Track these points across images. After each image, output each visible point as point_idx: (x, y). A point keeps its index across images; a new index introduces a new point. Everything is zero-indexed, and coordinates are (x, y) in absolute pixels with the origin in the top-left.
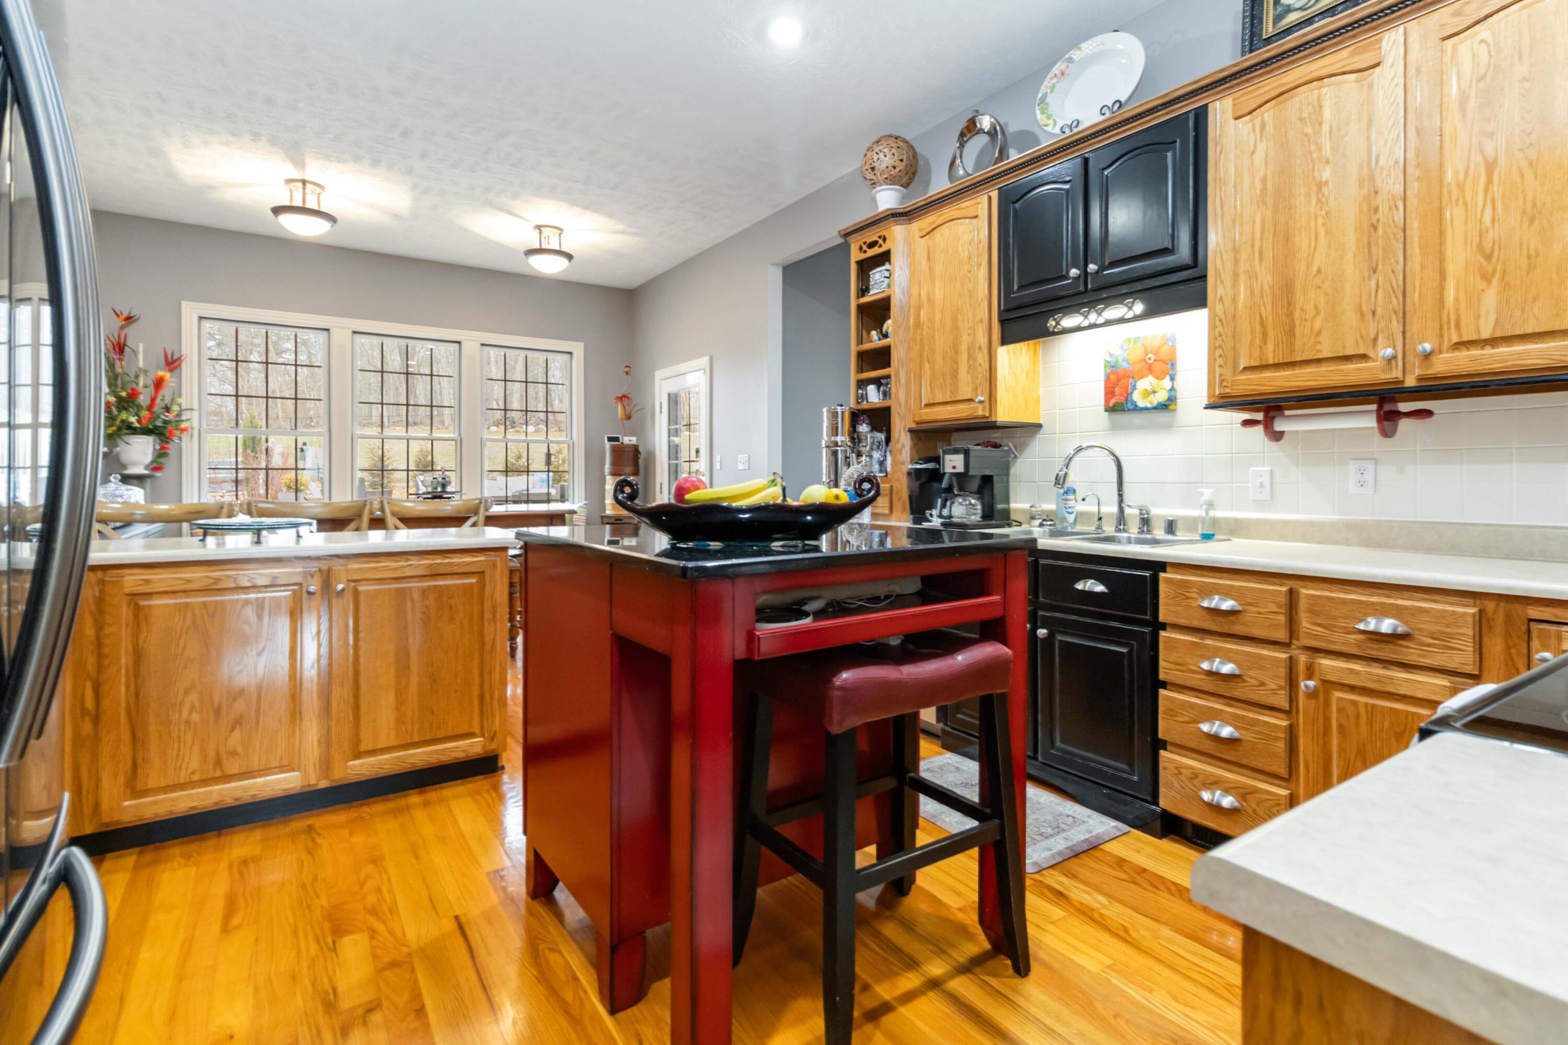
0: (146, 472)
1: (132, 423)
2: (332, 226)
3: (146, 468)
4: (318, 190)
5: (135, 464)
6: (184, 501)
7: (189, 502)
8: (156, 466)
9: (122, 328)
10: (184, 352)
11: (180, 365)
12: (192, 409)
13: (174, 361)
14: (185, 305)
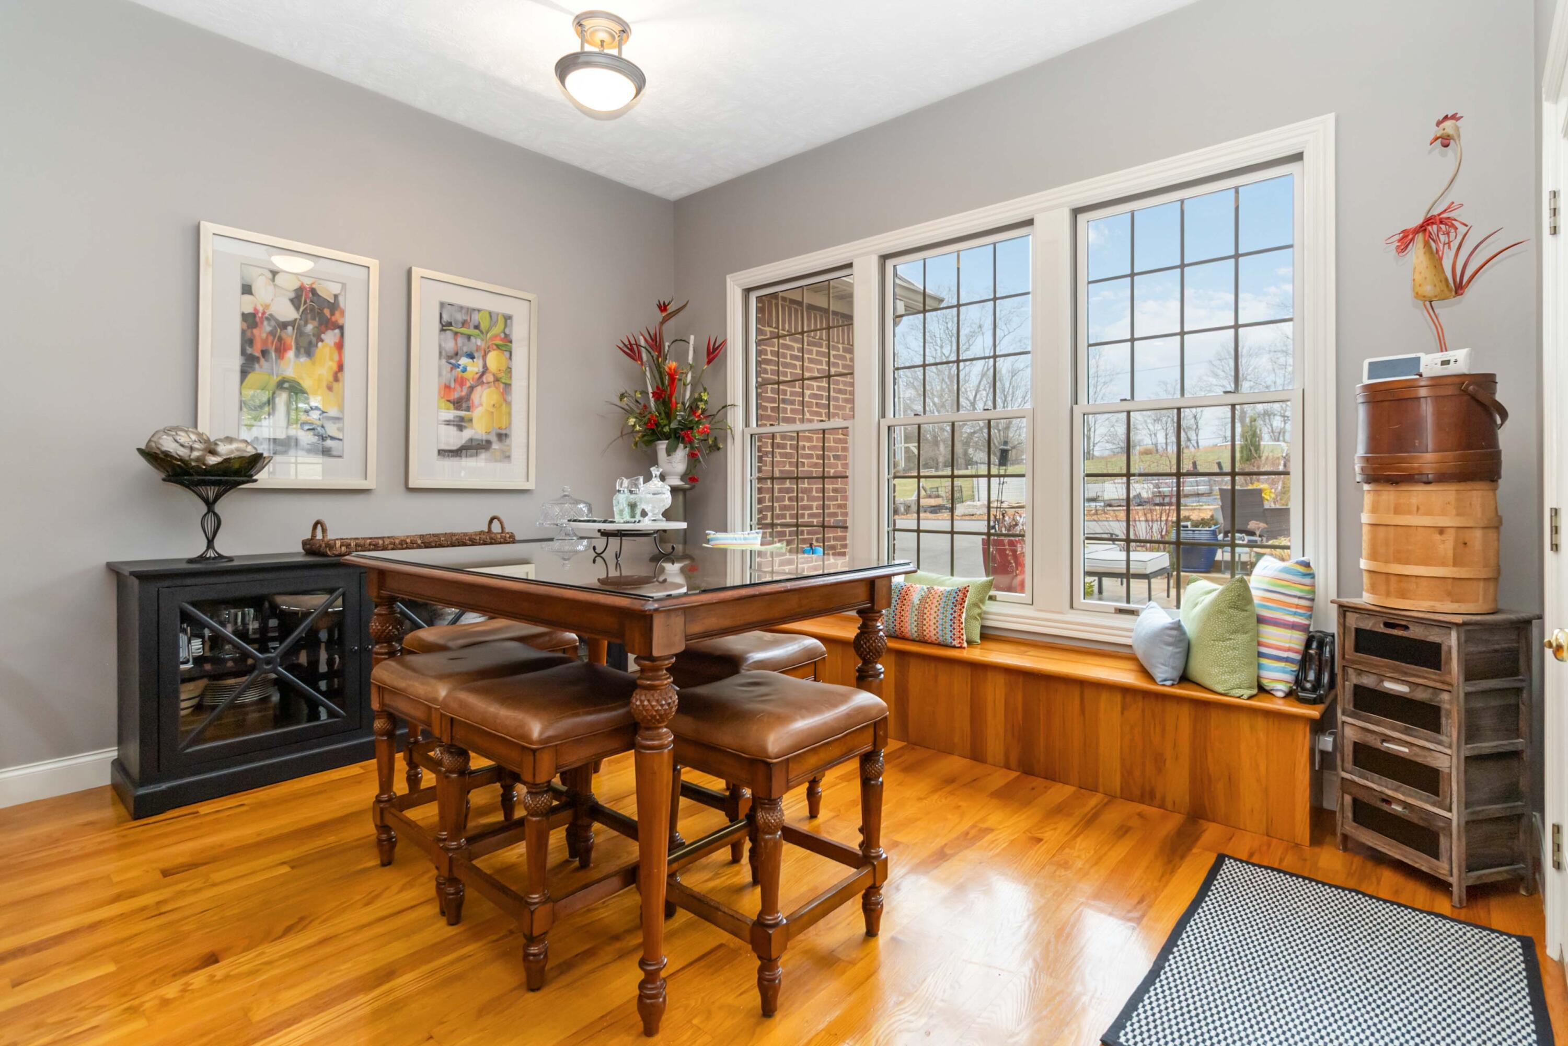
9: (665, 320)
10: (728, 337)
13: (715, 349)
14: (729, 279)
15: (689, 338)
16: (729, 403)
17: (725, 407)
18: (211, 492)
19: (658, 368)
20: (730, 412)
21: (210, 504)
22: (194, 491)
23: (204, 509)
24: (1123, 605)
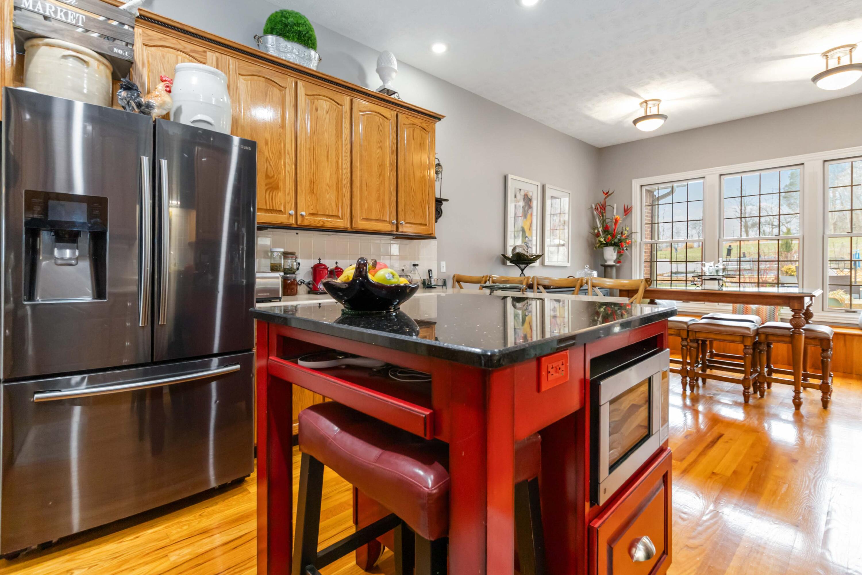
0: (614, 264)
1: (602, 241)
2: (665, 121)
3: (614, 262)
4: (657, 103)
5: (610, 260)
6: (633, 279)
7: (635, 279)
8: (618, 261)
9: (606, 198)
10: (633, 205)
11: (631, 210)
12: (636, 232)
13: (628, 210)
14: (633, 181)
15: (614, 205)
16: (633, 231)
17: (632, 233)
18: (523, 266)
19: (603, 218)
20: (634, 236)
21: (522, 270)
22: (518, 266)
23: (521, 272)
24: (849, 309)
